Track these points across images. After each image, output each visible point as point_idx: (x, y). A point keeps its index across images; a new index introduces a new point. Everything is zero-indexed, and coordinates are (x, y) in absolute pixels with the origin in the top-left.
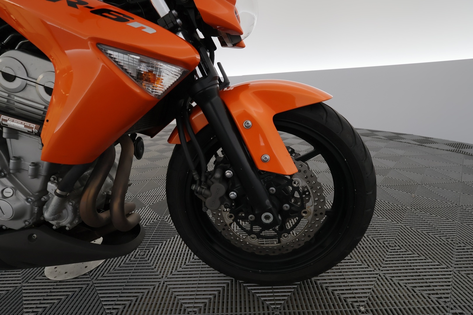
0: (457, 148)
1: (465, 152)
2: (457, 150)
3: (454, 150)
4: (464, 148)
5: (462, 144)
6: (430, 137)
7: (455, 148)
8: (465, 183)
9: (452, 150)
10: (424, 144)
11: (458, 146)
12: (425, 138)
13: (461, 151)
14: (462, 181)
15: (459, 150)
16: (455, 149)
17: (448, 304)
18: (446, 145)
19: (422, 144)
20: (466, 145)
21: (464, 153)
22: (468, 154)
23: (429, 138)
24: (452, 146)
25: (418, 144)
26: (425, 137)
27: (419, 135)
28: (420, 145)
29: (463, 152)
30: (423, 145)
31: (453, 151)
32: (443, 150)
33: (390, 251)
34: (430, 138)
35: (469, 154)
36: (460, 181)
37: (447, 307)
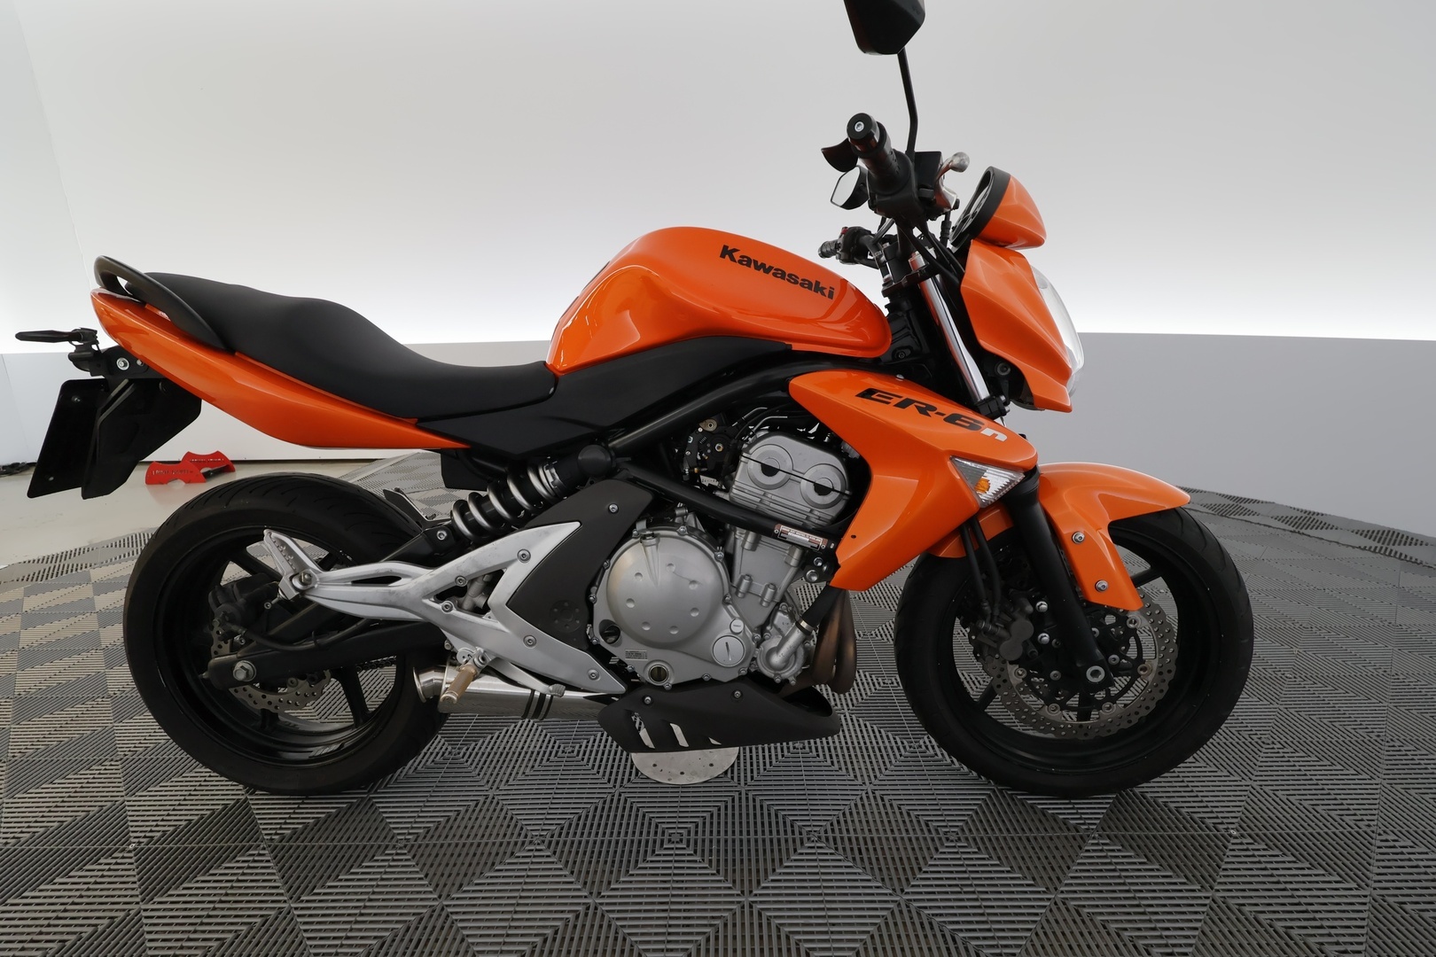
0: (1383, 544)
1: (1401, 554)
2: (1381, 548)
3: (1376, 547)
4: (1399, 544)
5: (1394, 532)
6: (1316, 511)
7: (1379, 542)
8: (1404, 627)
9: (1371, 547)
10: (1303, 531)
11: (1385, 539)
12: (1306, 515)
13: (1391, 550)
14: (1398, 623)
15: (1386, 549)
16: (1379, 545)
17: (1374, 828)
18: (1357, 533)
19: (1298, 529)
20: (1403, 536)
21: (1398, 556)
22: (1408, 559)
23: (1314, 513)
24: (1370, 538)
25: (1291, 528)
26: (1306, 512)
27: (1289, 505)
28: (1294, 532)
29: (1396, 553)
30: (1301, 531)
31: (1372, 549)
32: (1353, 547)
33: (1264, 750)
34: (1318, 514)
35: (1411, 558)
36: (1393, 622)
37: (1373, 832)
